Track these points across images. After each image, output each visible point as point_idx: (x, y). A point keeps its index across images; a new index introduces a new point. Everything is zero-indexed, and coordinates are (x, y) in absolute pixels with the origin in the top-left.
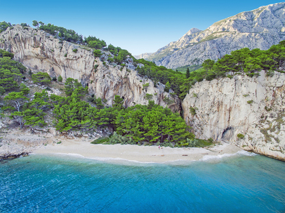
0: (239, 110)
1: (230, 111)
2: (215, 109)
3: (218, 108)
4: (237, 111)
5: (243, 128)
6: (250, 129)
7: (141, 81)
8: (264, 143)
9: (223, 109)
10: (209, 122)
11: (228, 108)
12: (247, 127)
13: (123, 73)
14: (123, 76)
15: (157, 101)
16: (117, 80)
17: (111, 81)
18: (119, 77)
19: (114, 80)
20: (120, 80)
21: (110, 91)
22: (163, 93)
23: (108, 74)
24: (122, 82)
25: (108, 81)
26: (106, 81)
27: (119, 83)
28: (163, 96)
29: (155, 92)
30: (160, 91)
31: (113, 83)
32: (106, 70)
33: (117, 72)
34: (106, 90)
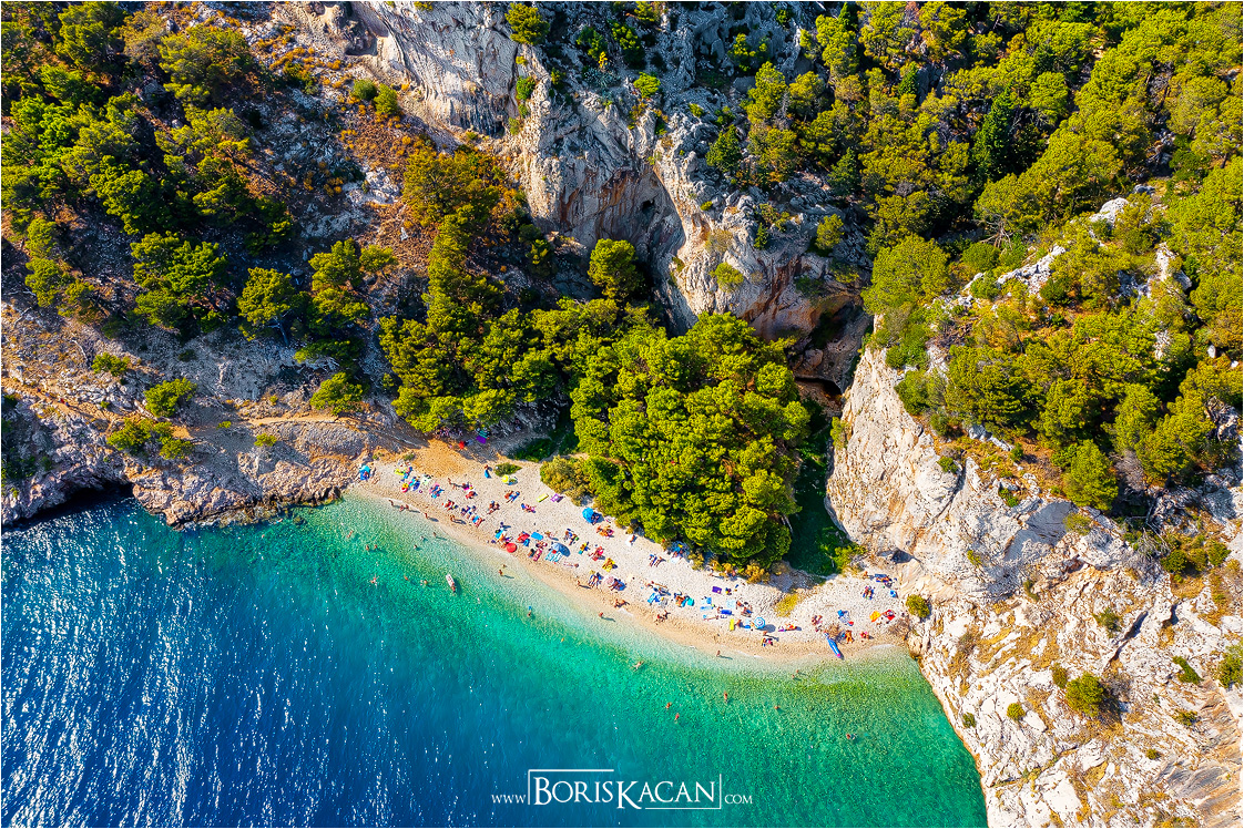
7: (707, 208)
8: (942, 671)
14: (640, 152)
15: (762, 293)
16: (611, 168)
17: (586, 170)
18: (621, 153)
19: (602, 164)
20: (626, 163)
21: (586, 198)
22: (799, 258)
23: (575, 134)
24: (634, 170)
25: (573, 169)
26: (567, 169)
27: (623, 174)
28: (799, 265)
29: (760, 262)
30: (785, 255)
31: (596, 174)
32: (564, 121)
33: (614, 130)
34: (566, 201)
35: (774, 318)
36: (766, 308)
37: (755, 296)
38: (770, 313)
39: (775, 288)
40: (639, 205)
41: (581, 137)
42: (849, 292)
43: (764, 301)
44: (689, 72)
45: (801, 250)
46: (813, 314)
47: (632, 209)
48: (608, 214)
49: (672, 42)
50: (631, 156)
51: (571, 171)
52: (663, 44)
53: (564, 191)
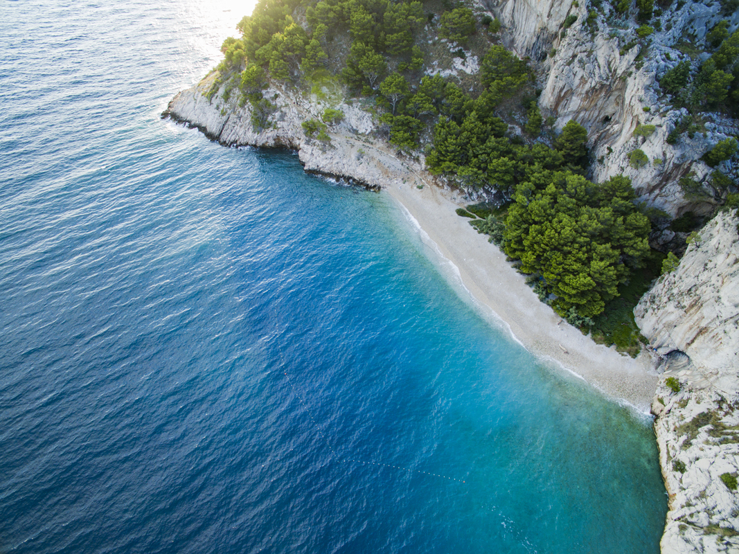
0: (716, 350)
1: (702, 331)
2: (687, 302)
3: (692, 306)
4: (712, 345)
5: (698, 379)
6: (704, 394)
7: (646, 110)
8: (672, 428)
9: (696, 318)
10: (661, 311)
11: (703, 324)
12: (703, 385)
13: (622, 64)
14: (619, 72)
15: (655, 176)
16: (597, 79)
17: (582, 77)
18: (607, 71)
19: (593, 75)
20: (607, 79)
21: (574, 98)
22: (691, 164)
23: (585, 54)
24: (610, 85)
25: (575, 75)
26: (571, 74)
27: (603, 86)
28: (689, 168)
29: (664, 154)
30: (683, 156)
31: (586, 82)
32: (583, 43)
33: (610, 56)
34: (562, 94)
35: (654, 200)
36: (651, 191)
37: (650, 177)
38: (653, 196)
39: (665, 178)
40: (601, 117)
41: (588, 56)
42: (716, 199)
43: (654, 183)
44: (674, 38)
45: (696, 157)
46: (680, 208)
47: (597, 117)
48: (582, 115)
49: (673, 17)
50: (612, 76)
51: (573, 76)
52: (666, 16)
53: (564, 87)
